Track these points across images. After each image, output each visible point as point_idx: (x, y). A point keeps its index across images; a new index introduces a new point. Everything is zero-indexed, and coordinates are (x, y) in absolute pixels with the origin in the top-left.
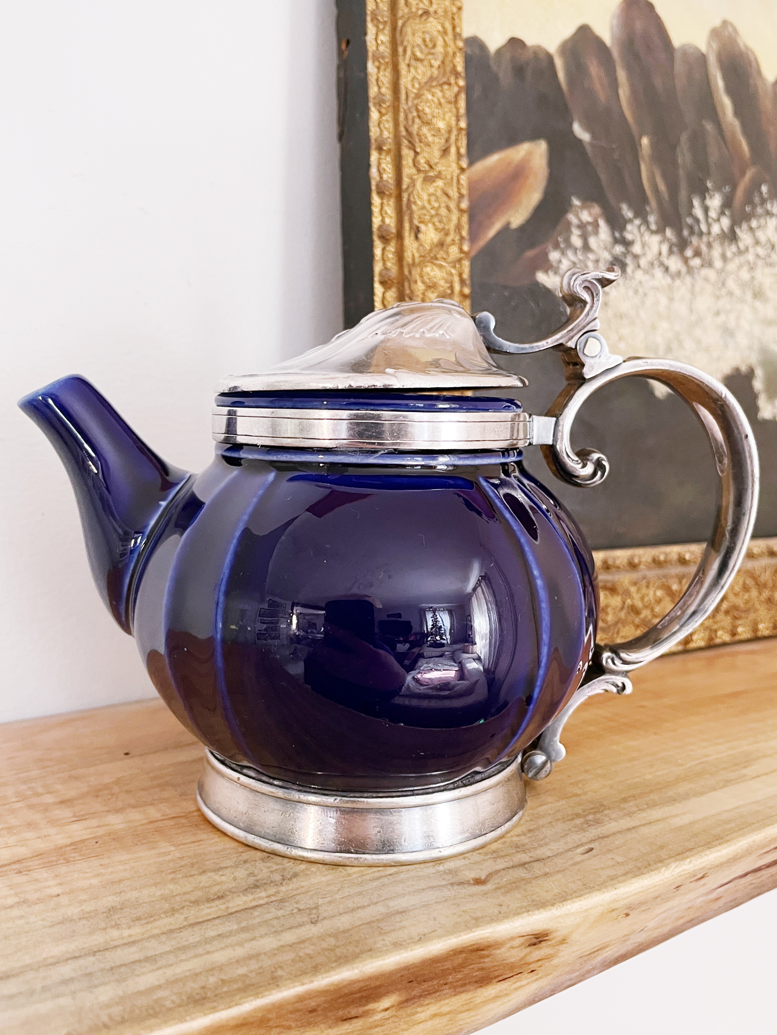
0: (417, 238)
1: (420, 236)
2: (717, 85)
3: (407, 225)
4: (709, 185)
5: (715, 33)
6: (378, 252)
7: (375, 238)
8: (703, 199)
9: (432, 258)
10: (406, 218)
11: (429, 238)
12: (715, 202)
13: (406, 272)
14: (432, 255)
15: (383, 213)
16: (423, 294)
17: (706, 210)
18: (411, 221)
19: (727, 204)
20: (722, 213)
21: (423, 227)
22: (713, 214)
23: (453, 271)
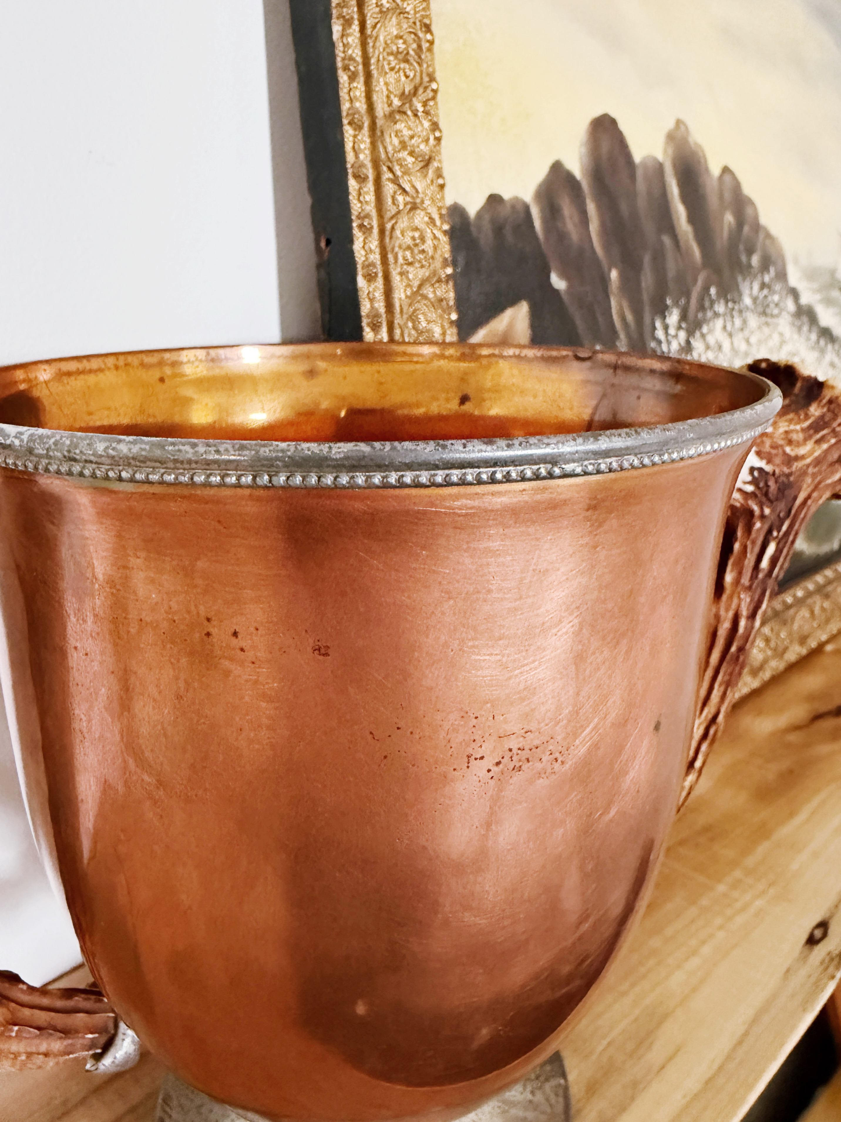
2: (672, 193)
4: (669, 302)
5: (671, 137)
8: (664, 318)
12: (673, 318)
17: (666, 328)
19: (684, 317)
20: (679, 328)
22: (672, 331)
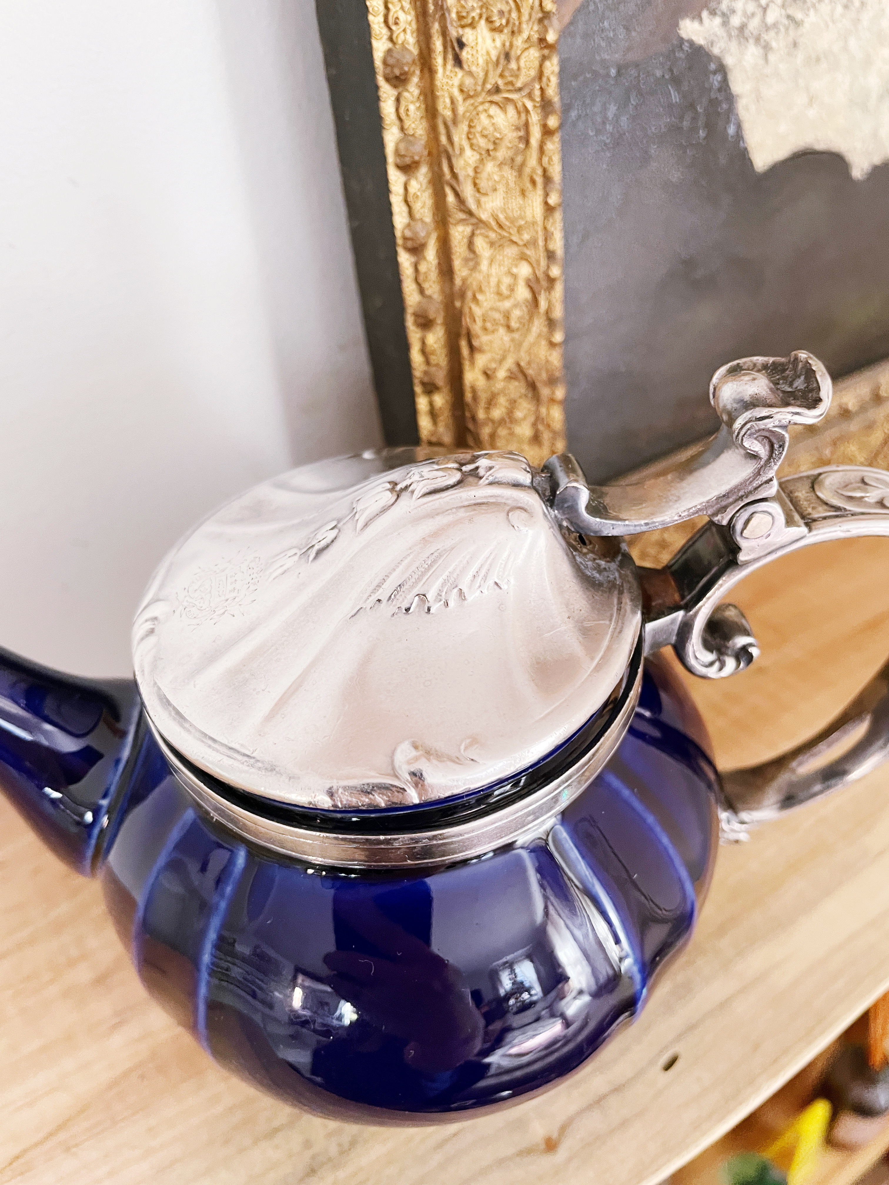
0: (458, 62)
1: (465, 54)
3: (438, 44)
6: (388, 108)
7: (381, 81)
9: (489, 92)
10: (436, 27)
11: (484, 52)
13: (443, 139)
14: (489, 86)
15: (391, 21)
16: (476, 170)
18: (444, 33)
21: (468, 35)
23: (529, 105)
